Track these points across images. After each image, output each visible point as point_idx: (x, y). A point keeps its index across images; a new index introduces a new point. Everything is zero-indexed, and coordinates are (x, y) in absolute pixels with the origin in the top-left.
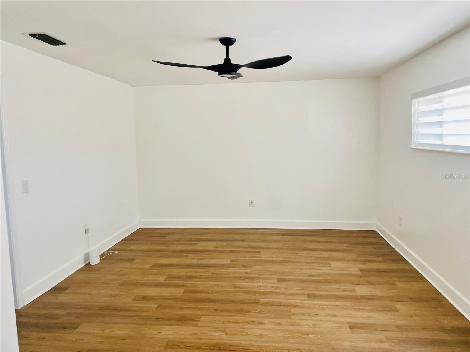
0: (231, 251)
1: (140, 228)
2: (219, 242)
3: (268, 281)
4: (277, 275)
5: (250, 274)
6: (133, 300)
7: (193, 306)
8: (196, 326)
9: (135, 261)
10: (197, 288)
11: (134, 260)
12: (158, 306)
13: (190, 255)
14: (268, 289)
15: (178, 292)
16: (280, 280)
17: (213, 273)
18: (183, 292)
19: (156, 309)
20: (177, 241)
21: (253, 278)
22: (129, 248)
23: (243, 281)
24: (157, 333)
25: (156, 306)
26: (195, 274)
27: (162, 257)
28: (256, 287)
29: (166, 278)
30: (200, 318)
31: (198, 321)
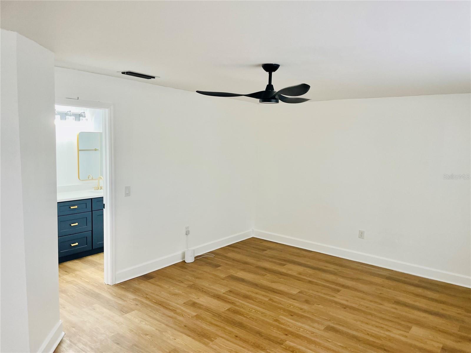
0: (310, 282)
1: (253, 238)
2: (308, 269)
3: (316, 325)
4: (333, 321)
5: (305, 311)
6: (184, 303)
7: (222, 325)
8: (206, 344)
9: (219, 268)
10: (242, 310)
11: (219, 266)
12: (197, 315)
13: (268, 275)
14: (307, 333)
15: (223, 308)
16: (329, 329)
17: (270, 300)
18: (227, 309)
19: (192, 317)
20: (272, 258)
21: (302, 317)
22: (226, 255)
23: (291, 317)
24: (173, 339)
25: (195, 314)
26: (253, 295)
27: (244, 270)
28: (296, 328)
29: (227, 292)
30: (216, 339)
31: (212, 341)
